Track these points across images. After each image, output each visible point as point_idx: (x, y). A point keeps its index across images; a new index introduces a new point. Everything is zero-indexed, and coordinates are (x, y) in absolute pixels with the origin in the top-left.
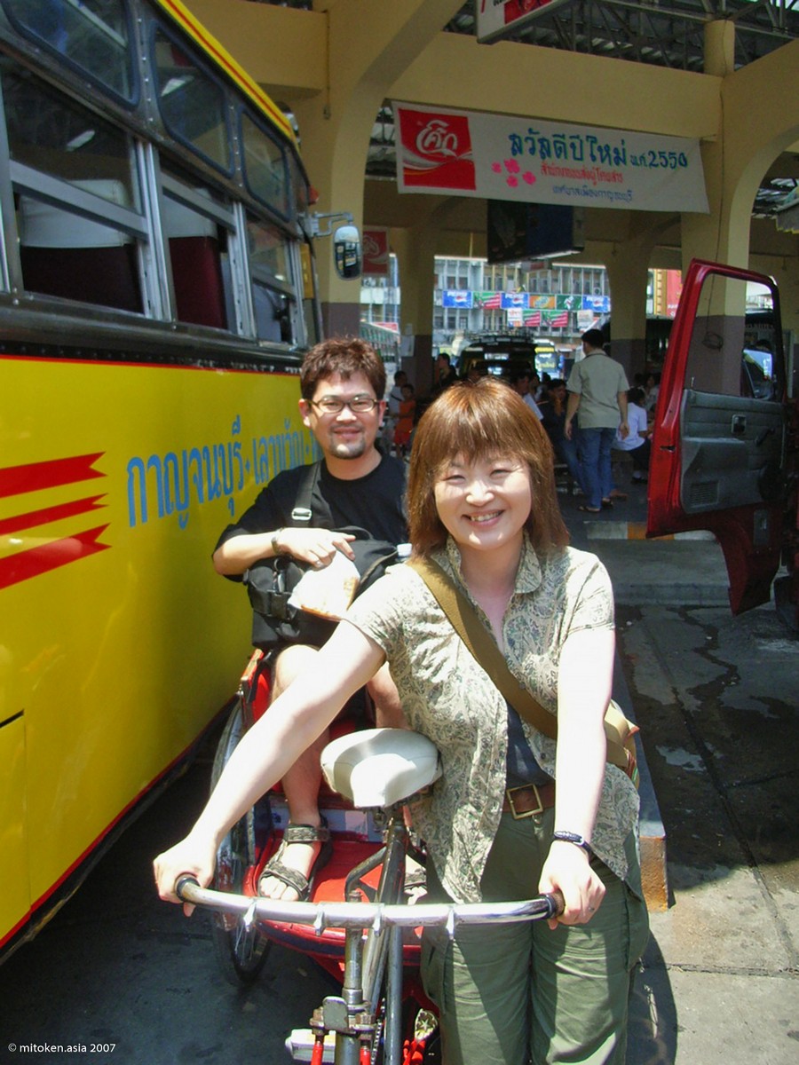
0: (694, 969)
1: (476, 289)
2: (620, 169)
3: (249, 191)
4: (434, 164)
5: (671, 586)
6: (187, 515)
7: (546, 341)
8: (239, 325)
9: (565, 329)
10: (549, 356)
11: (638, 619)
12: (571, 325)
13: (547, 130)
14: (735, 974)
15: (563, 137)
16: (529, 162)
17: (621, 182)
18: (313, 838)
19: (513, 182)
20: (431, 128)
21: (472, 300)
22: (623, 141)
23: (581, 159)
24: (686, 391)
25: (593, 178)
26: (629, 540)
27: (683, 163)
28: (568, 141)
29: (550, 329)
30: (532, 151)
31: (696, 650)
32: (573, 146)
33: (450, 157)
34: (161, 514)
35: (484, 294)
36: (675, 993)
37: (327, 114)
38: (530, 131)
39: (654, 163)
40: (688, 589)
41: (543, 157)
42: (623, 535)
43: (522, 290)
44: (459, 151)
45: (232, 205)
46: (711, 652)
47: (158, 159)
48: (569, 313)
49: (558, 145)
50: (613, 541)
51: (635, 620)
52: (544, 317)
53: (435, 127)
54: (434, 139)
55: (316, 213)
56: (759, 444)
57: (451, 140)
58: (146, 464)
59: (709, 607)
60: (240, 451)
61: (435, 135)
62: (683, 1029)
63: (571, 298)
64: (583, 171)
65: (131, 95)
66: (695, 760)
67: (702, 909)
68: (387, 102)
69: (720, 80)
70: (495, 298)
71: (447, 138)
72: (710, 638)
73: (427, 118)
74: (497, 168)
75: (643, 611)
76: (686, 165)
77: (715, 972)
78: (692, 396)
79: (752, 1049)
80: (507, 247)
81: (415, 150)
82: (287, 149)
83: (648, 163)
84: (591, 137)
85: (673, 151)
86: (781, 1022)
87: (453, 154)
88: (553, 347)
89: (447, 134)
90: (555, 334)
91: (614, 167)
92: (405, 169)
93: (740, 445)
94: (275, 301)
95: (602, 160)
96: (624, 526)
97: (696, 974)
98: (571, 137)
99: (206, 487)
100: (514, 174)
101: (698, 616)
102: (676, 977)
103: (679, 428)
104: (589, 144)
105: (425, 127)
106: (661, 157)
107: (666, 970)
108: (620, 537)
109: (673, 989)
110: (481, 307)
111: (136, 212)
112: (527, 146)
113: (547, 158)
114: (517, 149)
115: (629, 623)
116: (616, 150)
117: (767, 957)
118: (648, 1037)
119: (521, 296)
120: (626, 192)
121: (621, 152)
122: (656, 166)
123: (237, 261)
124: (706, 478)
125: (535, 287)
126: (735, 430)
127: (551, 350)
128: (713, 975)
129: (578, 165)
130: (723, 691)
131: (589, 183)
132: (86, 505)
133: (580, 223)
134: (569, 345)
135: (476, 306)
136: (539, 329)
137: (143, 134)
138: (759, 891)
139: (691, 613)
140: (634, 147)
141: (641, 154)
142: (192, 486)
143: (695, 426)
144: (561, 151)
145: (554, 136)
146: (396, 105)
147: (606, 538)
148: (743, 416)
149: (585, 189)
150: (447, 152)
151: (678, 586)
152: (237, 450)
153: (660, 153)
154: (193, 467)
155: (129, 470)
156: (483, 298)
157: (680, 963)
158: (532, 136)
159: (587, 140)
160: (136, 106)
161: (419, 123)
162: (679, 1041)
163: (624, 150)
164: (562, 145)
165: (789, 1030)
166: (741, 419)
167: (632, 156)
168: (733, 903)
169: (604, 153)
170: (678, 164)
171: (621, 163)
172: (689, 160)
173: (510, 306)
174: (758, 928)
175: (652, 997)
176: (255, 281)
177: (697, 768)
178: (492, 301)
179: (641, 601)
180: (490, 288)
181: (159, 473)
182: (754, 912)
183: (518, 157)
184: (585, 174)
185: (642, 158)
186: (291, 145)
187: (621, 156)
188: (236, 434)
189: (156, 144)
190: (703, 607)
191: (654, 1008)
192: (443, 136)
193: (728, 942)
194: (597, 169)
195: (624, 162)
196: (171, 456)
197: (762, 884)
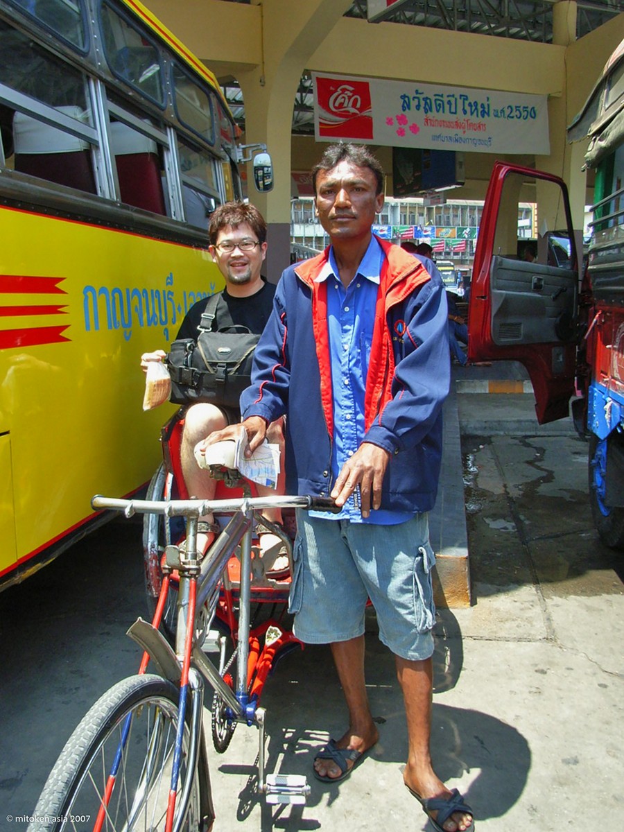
0: (481, 638)
1: (395, 224)
2: (486, 120)
3: (179, 120)
4: (342, 120)
5: (514, 421)
6: (131, 331)
7: (448, 262)
8: (173, 213)
9: (463, 254)
10: (450, 273)
11: (489, 444)
12: (468, 250)
13: (429, 92)
14: (508, 641)
15: (442, 96)
16: (415, 116)
17: (485, 130)
18: (207, 529)
19: (401, 133)
20: (341, 92)
21: (392, 232)
22: (488, 99)
23: (455, 113)
24: (494, 257)
25: (464, 128)
26: (490, 393)
27: (533, 115)
28: (445, 99)
29: (452, 254)
30: (418, 107)
31: (528, 462)
32: (449, 103)
33: (354, 114)
34: (110, 327)
35: (401, 228)
36: (465, 651)
37: (262, 82)
38: (417, 92)
39: (511, 115)
40: (527, 423)
41: (426, 113)
42: (485, 390)
43: (430, 224)
44: (361, 110)
45: (166, 130)
46: (538, 464)
47: (105, 91)
48: (467, 241)
49: (438, 102)
50: (478, 394)
51: (486, 445)
52: (447, 244)
53: (344, 90)
54: (342, 101)
55: (240, 144)
56: (555, 299)
57: (356, 100)
58: (97, 292)
59: (542, 436)
60: (173, 298)
61: (343, 97)
62: (465, 669)
63: (468, 230)
64: (456, 122)
65: (84, 46)
66: (510, 526)
67: (495, 607)
68: (307, 72)
69: (565, 47)
70: (410, 231)
71: (353, 99)
72: (538, 455)
73: (338, 84)
74: (390, 122)
75: (493, 439)
76: (534, 118)
77: (495, 640)
78: (499, 260)
79: (510, 678)
80: (407, 184)
81: (329, 110)
82: (212, 95)
83: (506, 116)
84: (464, 96)
85: (526, 106)
86: (532, 665)
87: (357, 112)
88: (453, 266)
89: (353, 96)
90: (456, 257)
91: (480, 120)
92: (321, 123)
93: (539, 298)
94: (206, 204)
95: (472, 113)
96: (486, 383)
97: (482, 641)
98: (448, 96)
99: (145, 316)
100: (403, 126)
101: (534, 442)
102: (467, 643)
103: (489, 284)
104: (462, 101)
105: (336, 91)
106: (516, 110)
107: (461, 639)
108: (483, 391)
109: (464, 649)
110: (399, 238)
111: (90, 126)
112: (414, 103)
113: (429, 112)
114: (406, 106)
115: (481, 447)
116: (482, 106)
117: (532, 632)
118: (442, 673)
119: (429, 229)
120: (487, 139)
121: (486, 107)
122: (513, 117)
123: (171, 169)
124: (511, 320)
125: (440, 222)
126: (535, 288)
127: (452, 268)
128: (493, 641)
129: (453, 118)
130: (540, 486)
131: (459, 132)
132: (53, 310)
133: (461, 163)
134: (466, 266)
135: (395, 237)
136: (443, 254)
137: (92, 72)
138: (536, 598)
139: (529, 441)
140: (496, 104)
141: (501, 109)
142: (134, 315)
143: (501, 282)
144: (440, 107)
145: (435, 95)
146: (314, 75)
147: (473, 392)
148: (541, 277)
149: (457, 137)
150: (353, 110)
151: (519, 421)
152: (170, 296)
153: (516, 107)
154: (135, 301)
155: (85, 293)
156: (401, 230)
157: (472, 635)
158: (418, 95)
159: (460, 98)
160: (88, 53)
161: (332, 88)
162: (461, 675)
163: (488, 105)
164: (441, 103)
165: (536, 668)
166: (539, 280)
167: (494, 110)
168: (517, 604)
169: (474, 108)
170: (529, 116)
171: (485, 115)
172: (537, 113)
173: (421, 237)
174: (531, 617)
175: (449, 653)
176: (184, 184)
177: (511, 529)
178: (407, 233)
179: (493, 433)
180: (405, 224)
181: (108, 301)
182: (530, 609)
183: (407, 113)
184: (457, 125)
185: (502, 111)
186: (216, 93)
187: (486, 110)
188: (169, 286)
189: (102, 80)
190: (539, 436)
191: (449, 658)
192: (350, 98)
193: (507, 625)
194: (467, 121)
195: (488, 115)
196: (116, 290)
197: (540, 594)
